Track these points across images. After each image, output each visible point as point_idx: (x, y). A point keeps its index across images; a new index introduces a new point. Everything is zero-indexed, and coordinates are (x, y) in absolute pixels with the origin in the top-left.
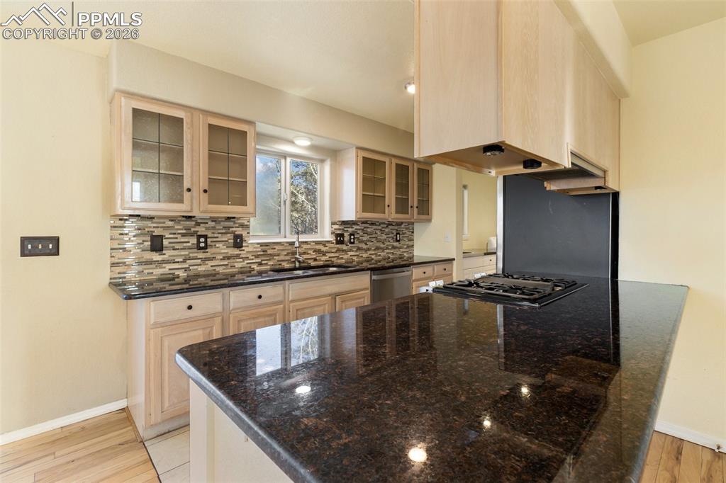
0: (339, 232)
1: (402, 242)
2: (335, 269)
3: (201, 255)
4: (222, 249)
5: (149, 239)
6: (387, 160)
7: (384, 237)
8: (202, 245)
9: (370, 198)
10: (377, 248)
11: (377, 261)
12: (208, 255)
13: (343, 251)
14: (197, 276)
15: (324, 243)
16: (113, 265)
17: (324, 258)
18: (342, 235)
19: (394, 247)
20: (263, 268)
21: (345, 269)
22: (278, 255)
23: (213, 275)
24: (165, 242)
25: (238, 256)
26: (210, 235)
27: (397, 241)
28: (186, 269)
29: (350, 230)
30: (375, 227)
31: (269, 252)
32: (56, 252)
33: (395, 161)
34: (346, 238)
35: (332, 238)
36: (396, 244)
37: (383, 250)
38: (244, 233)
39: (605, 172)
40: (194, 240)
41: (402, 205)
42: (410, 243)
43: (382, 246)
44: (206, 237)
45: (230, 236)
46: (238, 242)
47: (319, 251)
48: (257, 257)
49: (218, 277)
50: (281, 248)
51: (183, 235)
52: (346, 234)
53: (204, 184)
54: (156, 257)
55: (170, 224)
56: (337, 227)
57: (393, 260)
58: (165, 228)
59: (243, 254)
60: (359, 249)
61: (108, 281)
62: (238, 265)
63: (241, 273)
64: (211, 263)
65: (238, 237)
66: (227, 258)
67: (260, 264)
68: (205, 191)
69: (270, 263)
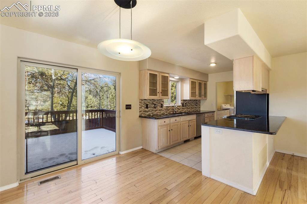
0: (183, 103)
1: (197, 106)
2: (184, 114)
3: (155, 110)
4: (159, 108)
5: (145, 105)
6: (196, 81)
7: (193, 104)
8: (155, 107)
9: (193, 94)
10: (192, 108)
11: (192, 112)
12: (156, 109)
13: (184, 109)
14: (154, 115)
15: (179, 106)
16: (140, 112)
17: (179, 111)
18: (183, 104)
19: (196, 108)
20: (167, 113)
21: (188, 114)
22: (170, 110)
23: (157, 115)
24: (149, 106)
25: (162, 110)
26: (156, 104)
27: (196, 106)
28: (152, 113)
29: (185, 102)
30: (191, 101)
31: (168, 109)
32: (130, 108)
33: (198, 81)
34: (184, 105)
35: (181, 105)
36: (196, 107)
37: (193, 108)
38: (163, 104)
39: (266, 90)
40: (153, 106)
41: (200, 96)
42: (200, 106)
43: (193, 107)
44: (155, 104)
45: (160, 104)
46: (162, 107)
47: (178, 109)
48: (166, 110)
49: (158, 115)
50: (171, 108)
51: (152, 104)
52: (184, 104)
53: (161, 91)
54: (147, 110)
55: (149, 101)
56: (182, 101)
57: (195, 112)
58: (149, 102)
59: (163, 109)
60: (187, 108)
61: (139, 116)
62: (162, 112)
63: (162, 114)
64: (157, 112)
65: (162, 104)
66: (160, 110)
67: (166, 112)
68: (161, 93)
69: (168, 112)
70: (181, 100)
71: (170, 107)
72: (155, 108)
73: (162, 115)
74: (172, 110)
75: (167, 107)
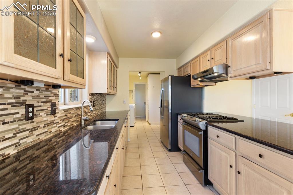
0: (92, 100)
1: (104, 104)
3: (29, 126)
4: (44, 117)
7: (101, 102)
8: (30, 115)
12: (34, 125)
15: (87, 107)
20: (66, 129)
22: (72, 117)
25: (53, 122)
26: (36, 104)
28: (16, 145)
30: (99, 97)
31: (68, 116)
34: (93, 103)
36: (103, 106)
37: (101, 109)
38: (56, 101)
40: (23, 111)
43: (100, 107)
44: (32, 106)
45: (49, 104)
46: (53, 112)
48: (63, 120)
51: (13, 105)
53: (68, 53)
56: (91, 97)
57: (102, 114)
59: (57, 120)
60: (96, 109)
62: (53, 130)
63: (55, 136)
64: (36, 133)
65: (53, 105)
66: (47, 125)
67: (64, 126)
68: (70, 60)
69: (69, 124)
70: (89, 95)
71: (72, 112)
72: (32, 118)
73: (54, 140)
74: (75, 119)
75: (66, 110)
